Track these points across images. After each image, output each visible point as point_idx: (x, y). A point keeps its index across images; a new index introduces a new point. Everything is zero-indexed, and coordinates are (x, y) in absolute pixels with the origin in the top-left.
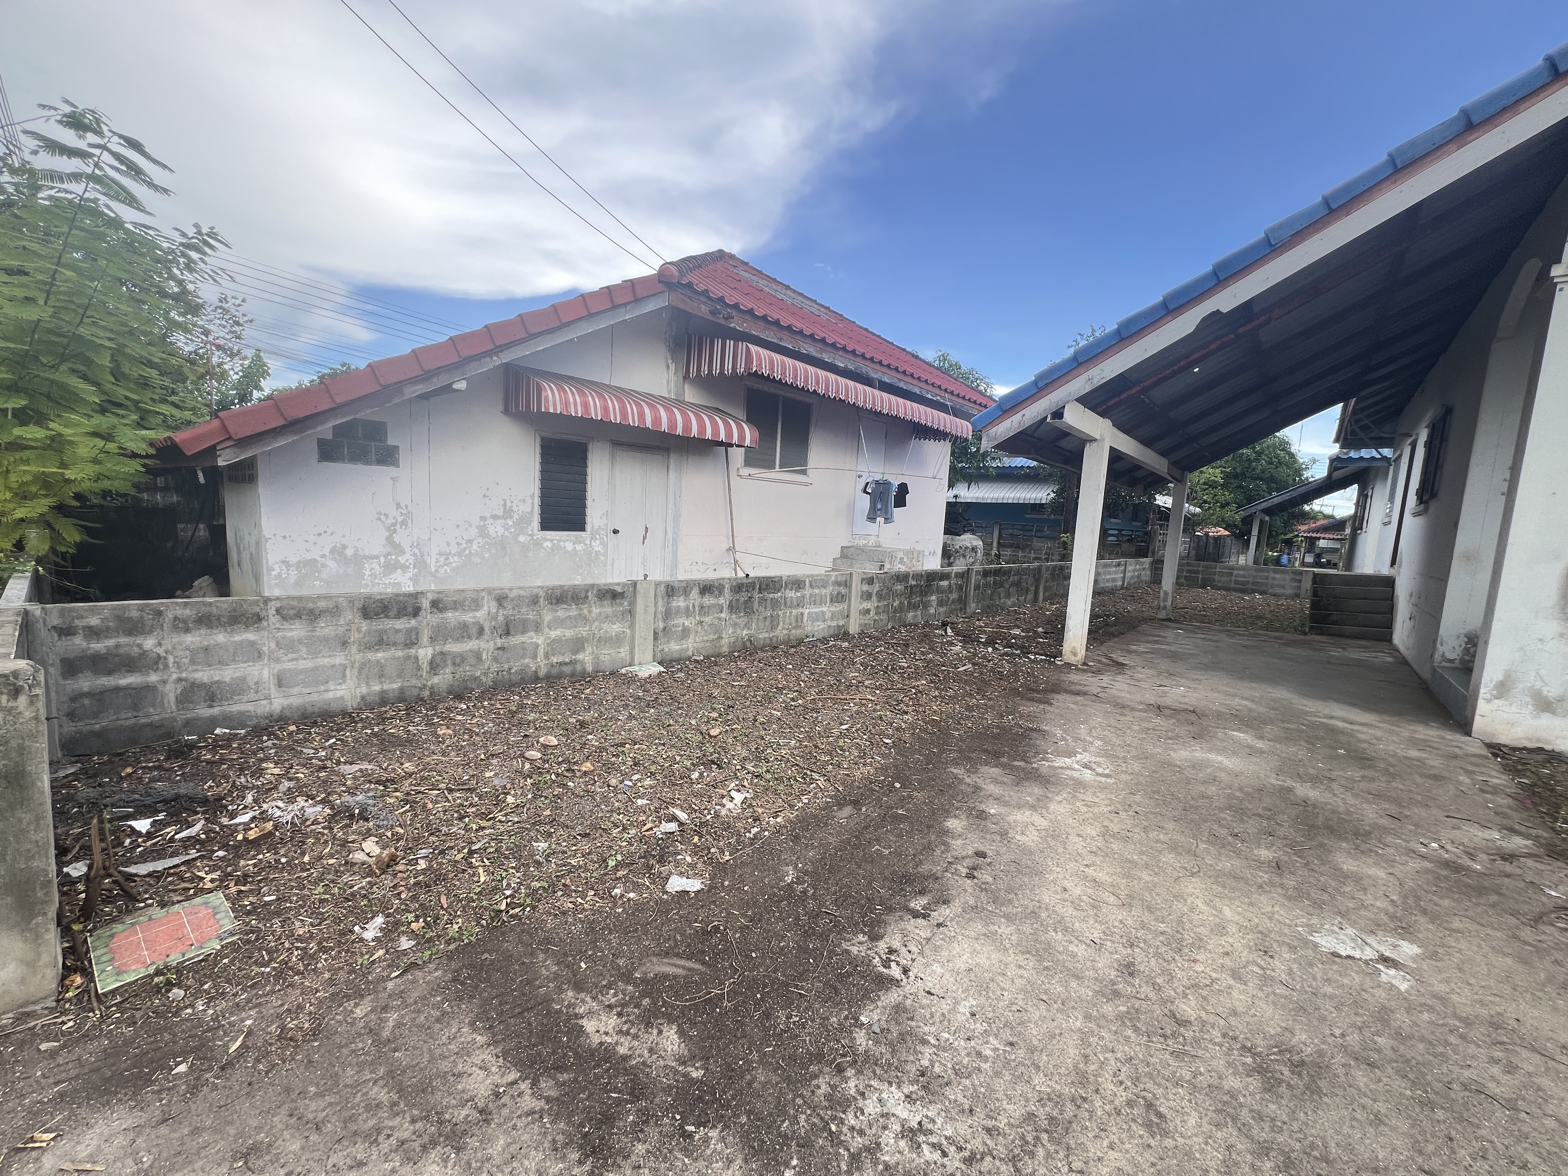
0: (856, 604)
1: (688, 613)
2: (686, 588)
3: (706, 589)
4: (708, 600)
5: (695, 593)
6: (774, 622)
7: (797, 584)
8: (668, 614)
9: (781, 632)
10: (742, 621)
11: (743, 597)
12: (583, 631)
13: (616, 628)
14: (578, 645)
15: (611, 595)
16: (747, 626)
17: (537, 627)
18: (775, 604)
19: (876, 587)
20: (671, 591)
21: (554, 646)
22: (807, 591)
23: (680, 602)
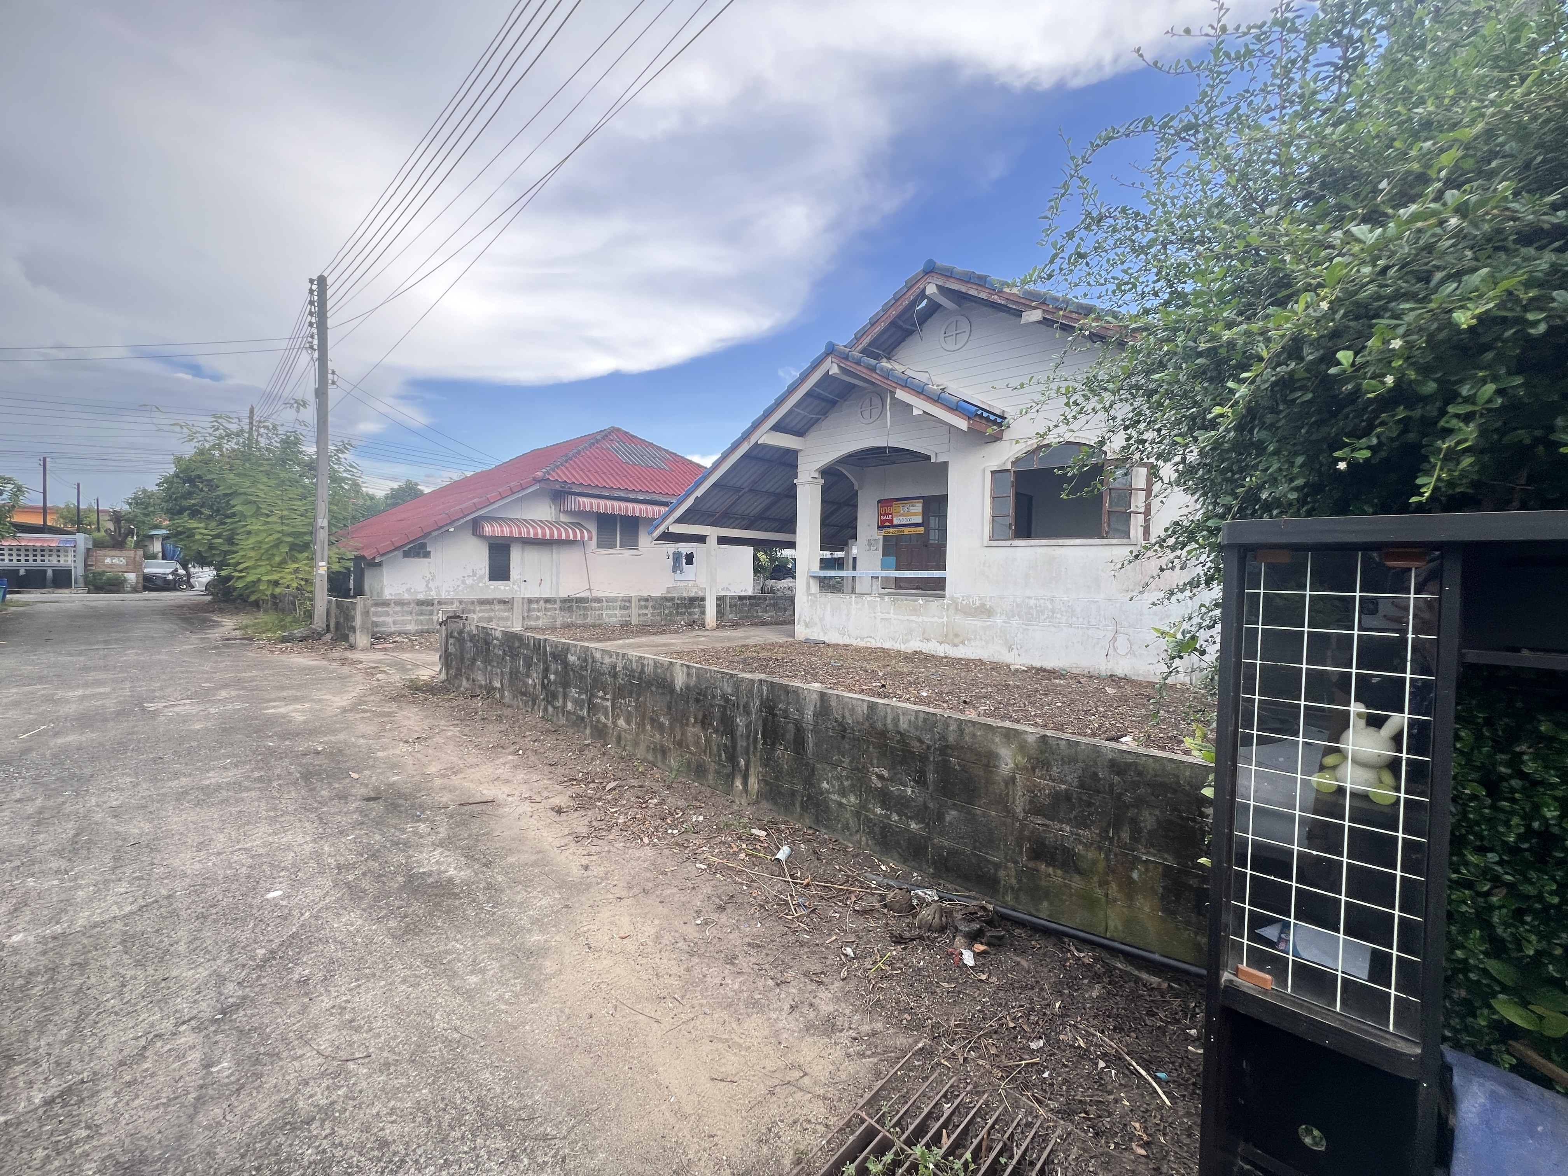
0: (635, 611)
1: (538, 610)
2: (537, 601)
3: (547, 601)
4: (548, 606)
5: (542, 603)
6: (585, 616)
7: (599, 600)
8: (529, 610)
9: (589, 621)
10: (568, 615)
11: (568, 605)
12: (492, 614)
13: (506, 614)
14: (490, 620)
15: (503, 602)
16: (571, 617)
17: (474, 612)
18: (585, 609)
19: (651, 603)
20: (530, 601)
21: (480, 619)
22: (605, 604)
23: (535, 606)
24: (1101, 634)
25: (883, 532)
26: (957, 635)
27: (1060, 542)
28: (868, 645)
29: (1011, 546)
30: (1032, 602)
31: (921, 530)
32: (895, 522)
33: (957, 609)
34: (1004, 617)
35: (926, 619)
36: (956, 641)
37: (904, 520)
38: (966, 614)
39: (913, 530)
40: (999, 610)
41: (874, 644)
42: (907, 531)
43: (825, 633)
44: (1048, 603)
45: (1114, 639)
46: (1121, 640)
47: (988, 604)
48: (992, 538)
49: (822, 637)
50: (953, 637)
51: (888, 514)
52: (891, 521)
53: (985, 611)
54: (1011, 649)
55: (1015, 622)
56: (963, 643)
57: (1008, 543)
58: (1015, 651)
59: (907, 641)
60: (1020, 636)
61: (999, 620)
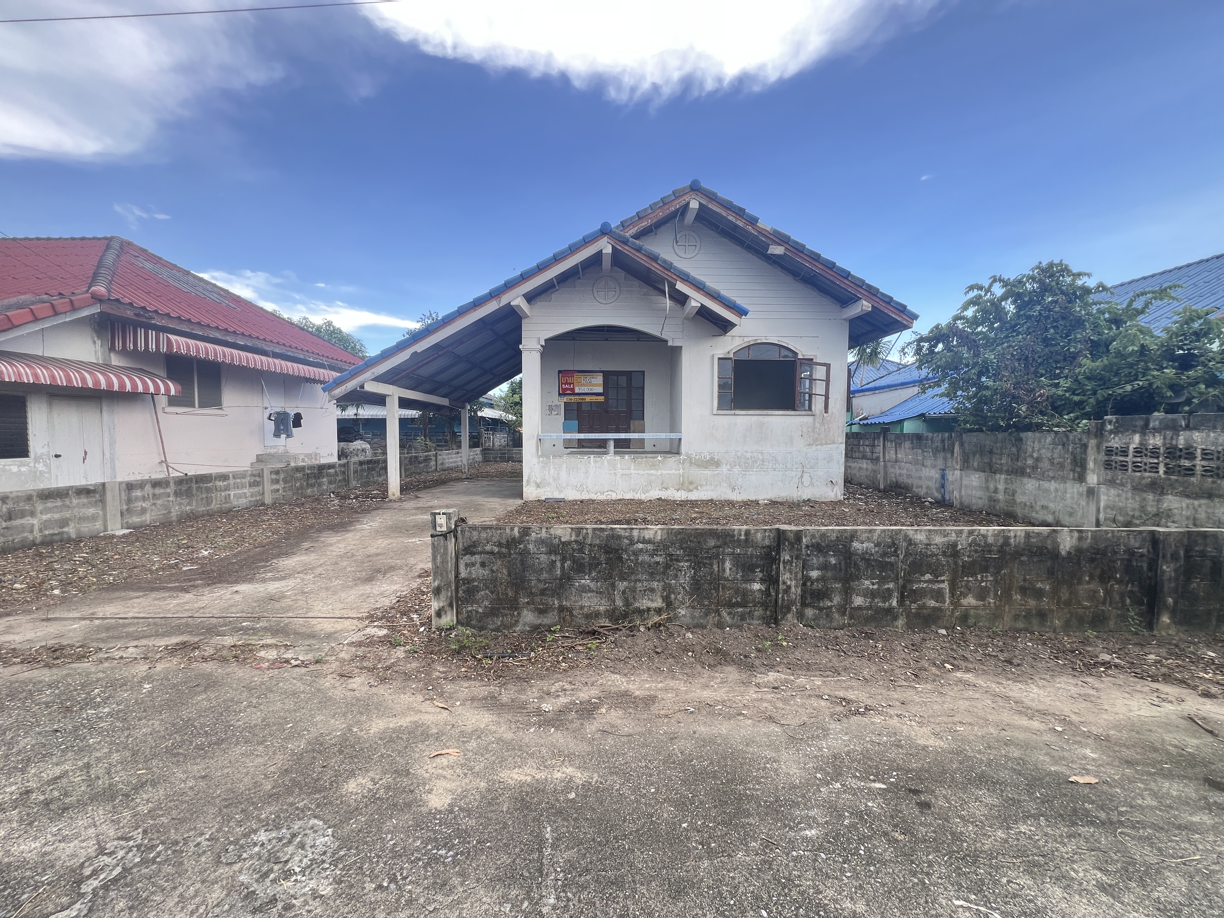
0: (268, 487)
1: (144, 499)
2: (141, 485)
3: (156, 484)
4: (158, 491)
5: (148, 488)
6: (209, 501)
7: (224, 477)
8: (129, 501)
9: (214, 506)
10: (185, 501)
11: (184, 487)
12: (67, 514)
13: (92, 511)
14: (64, 523)
15: (84, 492)
16: (189, 504)
17: (32, 514)
18: (208, 490)
19: (282, 476)
20: (130, 487)
21: (45, 525)
22: (232, 481)
23: (138, 493)
24: (794, 473)
25: (565, 399)
26: (691, 483)
27: (770, 412)
28: (609, 497)
29: (734, 415)
30: (748, 455)
31: (601, 399)
32: (577, 390)
33: (691, 463)
34: (728, 467)
35: (664, 472)
36: (691, 487)
37: (585, 390)
38: (698, 466)
39: (594, 398)
40: (725, 462)
41: (614, 496)
42: (588, 399)
43: (560, 492)
44: (760, 455)
45: (802, 477)
46: (806, 477)
47: (716, 457)
48: (720, 408)
49: (557, 495)
50: (688, 484)
51: (570, 384)
52: (573, 389)
53: (713, 463)
54: (733, 489)
55: (737, 470)
56: (697, 488)
57: (733, 412)
58: (737, 491)
59: (648, 491)
60: (740, 480)
61: (724, 469)
